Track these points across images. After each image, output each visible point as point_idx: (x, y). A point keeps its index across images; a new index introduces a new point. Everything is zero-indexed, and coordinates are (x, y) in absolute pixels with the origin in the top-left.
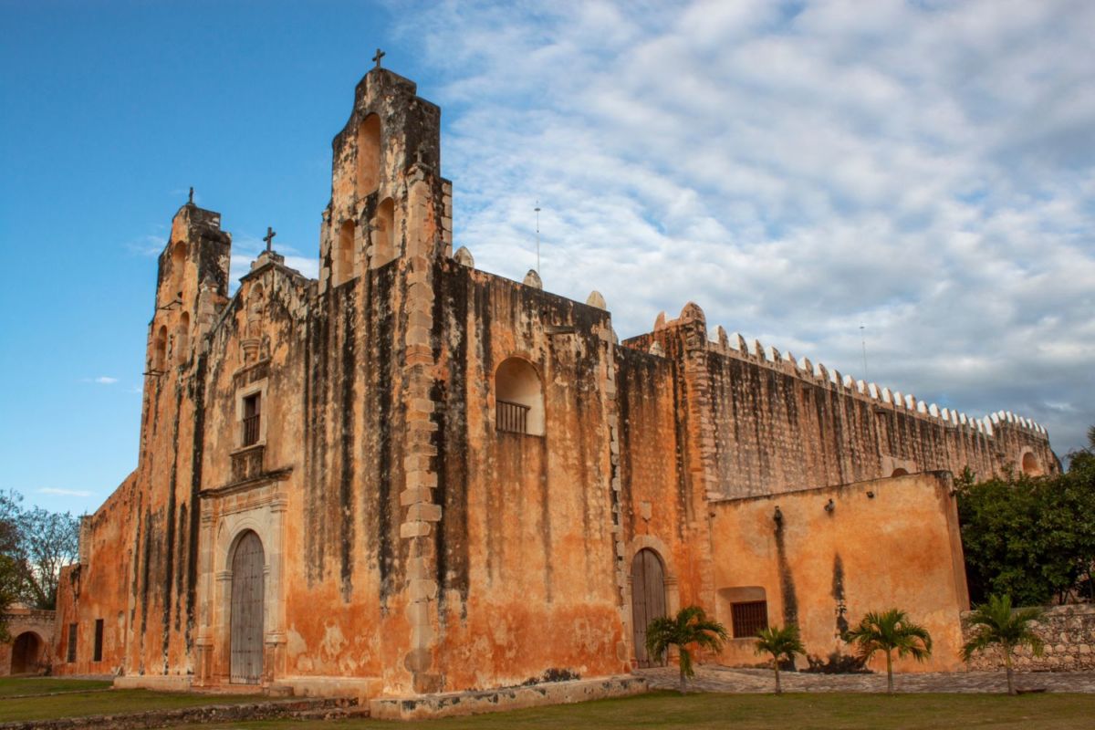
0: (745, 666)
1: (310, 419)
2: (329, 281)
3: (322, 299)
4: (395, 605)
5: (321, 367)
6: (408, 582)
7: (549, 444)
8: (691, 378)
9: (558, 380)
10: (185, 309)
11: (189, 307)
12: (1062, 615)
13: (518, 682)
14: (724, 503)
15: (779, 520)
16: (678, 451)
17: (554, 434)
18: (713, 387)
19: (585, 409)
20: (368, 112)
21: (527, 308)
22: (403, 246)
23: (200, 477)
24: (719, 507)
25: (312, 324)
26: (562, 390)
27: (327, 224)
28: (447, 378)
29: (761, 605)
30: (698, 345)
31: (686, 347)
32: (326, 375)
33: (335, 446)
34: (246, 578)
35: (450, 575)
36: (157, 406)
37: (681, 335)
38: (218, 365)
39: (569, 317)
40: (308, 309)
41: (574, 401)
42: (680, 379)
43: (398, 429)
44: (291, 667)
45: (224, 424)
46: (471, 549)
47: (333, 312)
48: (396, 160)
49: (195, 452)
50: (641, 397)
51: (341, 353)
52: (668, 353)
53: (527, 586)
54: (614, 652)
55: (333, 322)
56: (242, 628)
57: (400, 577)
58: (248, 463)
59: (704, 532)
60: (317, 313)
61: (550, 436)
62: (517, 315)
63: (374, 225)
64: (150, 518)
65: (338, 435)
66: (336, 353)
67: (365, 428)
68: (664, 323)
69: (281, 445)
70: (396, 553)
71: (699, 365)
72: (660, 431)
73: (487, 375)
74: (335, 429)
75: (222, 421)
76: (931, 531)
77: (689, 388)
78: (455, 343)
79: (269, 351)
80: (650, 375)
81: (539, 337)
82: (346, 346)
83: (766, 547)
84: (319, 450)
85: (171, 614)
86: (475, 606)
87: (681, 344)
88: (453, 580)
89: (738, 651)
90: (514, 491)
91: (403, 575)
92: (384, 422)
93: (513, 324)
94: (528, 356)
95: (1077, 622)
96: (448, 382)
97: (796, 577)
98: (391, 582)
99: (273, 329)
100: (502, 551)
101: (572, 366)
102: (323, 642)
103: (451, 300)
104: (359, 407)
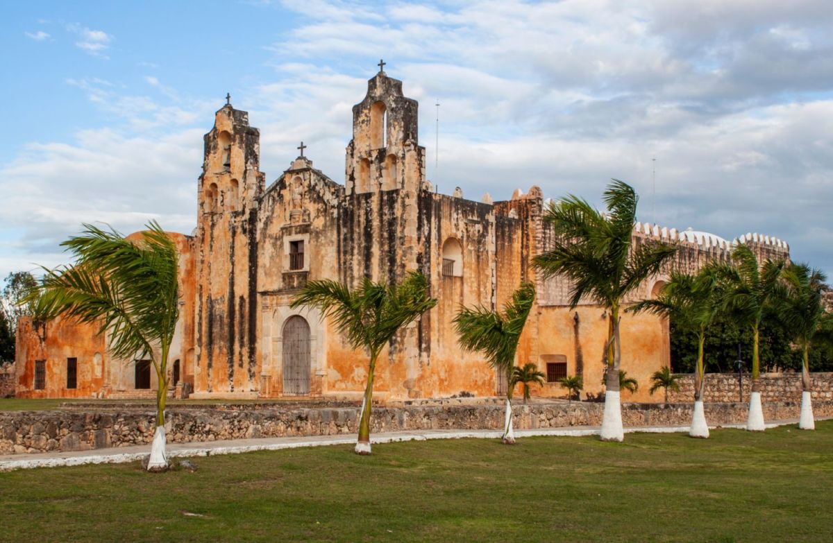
0: (553, 397)
1: (342, 262)
2: (353, 189)
3: (348, 198)
4: (398, 359)
5: (349, 235)
6: (406, 349)
7: (464, 281)
8: (532, 232)
9: (469, 247)
10: (233, 177)
11: (238, 175)
12: (709, 378)
13: (449, 396)
14: (547, 307)
15: (576, 320)
16: (522, 275)
17: (466, 276)
18: (544, 238)
19: (481, 261)
20: (378, 99)
21: (457, 210)
22: (403, 183)
23: (256, 282)
24: (544, 309)
25: (341, 211)
26: (471, 251)
27: (350, 156)
28: (423, 251)
29: (564, 365)
30: (538, 213)
31: (530, 213)
32: (352, 240)
33: (359, 278)
34: (294, 341)
35: (424, 346)
36: (212, 234)
37: (528, 206)
38: (267, 218)
39: (475, 212)
40: (338, 201)
41: (476, 257)
42: (526, 232)
43: (400, 275)
44: (331, 387)
45: (274, 254)
46: (432, 333)
47: (356, 207)
48: (398, 135)
49: (250, 268)
50: (504, 244)
51: (362, 231)
52: (519, 215)
53: (453, 351)
54: (489, 385)
55: (357, 212)
56: (291, 367)
57: (401, 346)
58: (295, 279)
59: (534, 322)
60: (345, 205)
61: (465, 276)
62: (452, 215)
63: (384, 166)
64: (211, 302)
65: (362, 273)
66: (359, 230)
67: (379, 272)
68: (517, 195)
69: (321, 272)
70: (399, 334)
71: (538, 225)
72: (513, 263)
73: (439, 248)
74: (359, 270)
75: (272, 253)
76: (654, 333)
77: (531, 238)
78: (426, 233)
79: (309, 218)
80: (510, 231)
81: (462, 225)
82: (366, 228)
83: (569, 334)
84: (348, 279)
85: (235, 358)
86: (433, 360)
87: (527, 210)
88: (425, 348)
89: (550, 390)
90: (449, 305)
91: (403, 345)
92: (391, 271)
93: (450, 219)
94: (456, 236)
95: (715, 381)
96: (423, 253)
97: (584, 351)
98: (396, 348)
99: (312, 208)
100: (443, 335)
101: (476, 239)
102: (353, 375)
103: (425, 211)
104: (375, 261)
